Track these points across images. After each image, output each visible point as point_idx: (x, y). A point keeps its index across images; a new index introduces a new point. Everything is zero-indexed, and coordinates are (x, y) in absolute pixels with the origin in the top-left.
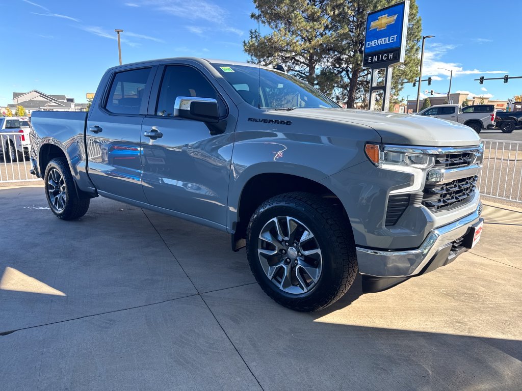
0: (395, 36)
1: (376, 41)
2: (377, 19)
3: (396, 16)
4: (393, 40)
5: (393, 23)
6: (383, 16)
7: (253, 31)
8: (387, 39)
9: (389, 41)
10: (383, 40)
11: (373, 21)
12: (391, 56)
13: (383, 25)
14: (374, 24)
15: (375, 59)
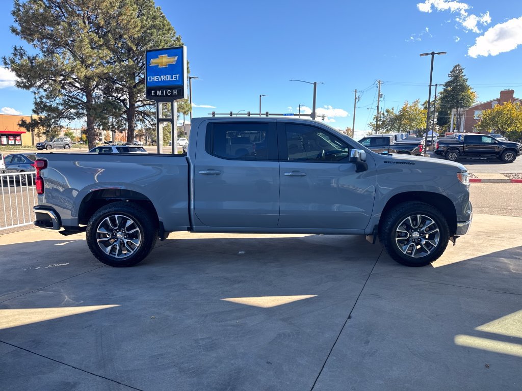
0: (178, 75)
1: (159, 77)
2: (157, 57)
3: (176, 58)
4: (176, 78)
5: (174, 63)
6: (163, 55)
7: (18, 48)
8: (169, 77)
9: (172, 78)
10: (166, 77)
11: (153, 58)
12: (175, 92)
13: (164, 64)
14: (153, 61)
15: (159, 93)
